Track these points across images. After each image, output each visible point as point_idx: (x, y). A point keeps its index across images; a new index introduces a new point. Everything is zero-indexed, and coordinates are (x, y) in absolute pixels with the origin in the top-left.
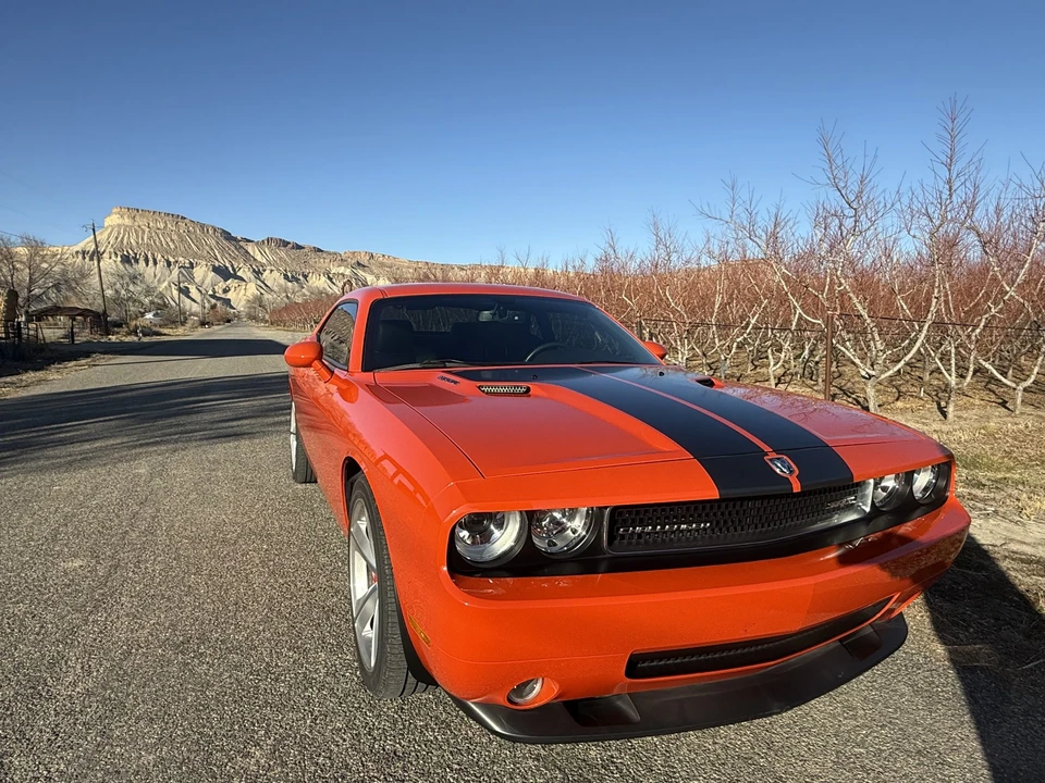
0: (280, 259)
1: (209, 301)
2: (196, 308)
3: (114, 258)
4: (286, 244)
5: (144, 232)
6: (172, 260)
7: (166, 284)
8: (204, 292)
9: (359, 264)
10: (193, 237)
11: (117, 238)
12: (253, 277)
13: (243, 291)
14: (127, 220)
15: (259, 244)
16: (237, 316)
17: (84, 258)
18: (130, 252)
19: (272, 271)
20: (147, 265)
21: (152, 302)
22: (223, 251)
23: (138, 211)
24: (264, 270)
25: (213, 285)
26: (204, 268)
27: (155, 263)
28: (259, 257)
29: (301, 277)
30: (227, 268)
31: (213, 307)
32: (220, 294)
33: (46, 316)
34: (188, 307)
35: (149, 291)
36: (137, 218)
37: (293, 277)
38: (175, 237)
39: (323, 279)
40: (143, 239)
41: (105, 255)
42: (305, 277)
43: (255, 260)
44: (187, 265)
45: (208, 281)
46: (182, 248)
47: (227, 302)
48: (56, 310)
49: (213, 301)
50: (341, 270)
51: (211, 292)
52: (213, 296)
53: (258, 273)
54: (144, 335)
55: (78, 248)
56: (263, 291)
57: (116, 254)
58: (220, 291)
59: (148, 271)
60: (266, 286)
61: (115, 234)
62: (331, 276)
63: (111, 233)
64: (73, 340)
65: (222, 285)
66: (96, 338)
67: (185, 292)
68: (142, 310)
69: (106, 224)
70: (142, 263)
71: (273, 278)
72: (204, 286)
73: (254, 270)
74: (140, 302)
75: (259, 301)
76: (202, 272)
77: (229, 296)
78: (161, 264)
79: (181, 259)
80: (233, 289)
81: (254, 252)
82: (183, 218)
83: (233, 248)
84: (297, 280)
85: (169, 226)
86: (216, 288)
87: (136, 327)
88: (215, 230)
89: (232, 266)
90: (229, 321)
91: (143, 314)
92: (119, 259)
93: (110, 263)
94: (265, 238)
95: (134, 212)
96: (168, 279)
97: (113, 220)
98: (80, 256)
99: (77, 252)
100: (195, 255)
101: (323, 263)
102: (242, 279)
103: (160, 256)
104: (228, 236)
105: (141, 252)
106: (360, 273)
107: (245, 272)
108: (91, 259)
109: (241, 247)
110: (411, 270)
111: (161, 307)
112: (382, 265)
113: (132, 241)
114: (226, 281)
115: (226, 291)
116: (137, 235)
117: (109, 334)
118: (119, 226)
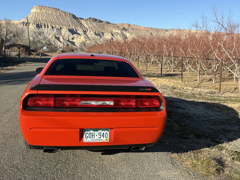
0: (94, 26)
1: (66, 43)
2: (61, 45)
3: (33, 25)
4: (96, 20)
5: (44, 15)
6: (54, 26)
7: (51, 35)
8: (65, 39)
9: (124, 29)
10: (62, 17)
11: (35, 17)
12: (83, 34)
13: (79, 39)
14: (39, 10)
15: (86, 20)
16: (77, 49)
17: (23, 25)
18: (39, 23)
19: (90, 31)
20: (45, 28)
21: (46, 43)
22: (72, 23)
23: (43, 7)
24: (87, 31)
25: (68, 36)
26: (65, 30)
27: (48, 27)
28: (85, 25)
29: (101, 34)
30: (74, 30)
31: (68, 45)
32: (71, 40)
33: (11, 47)
34: (58, 45)
35: (45, 38)
36: (42, 10)
37: (98, 34)
38: (55, 17)
39: (110, 35)
40: (44, 18)
41: (31, 24)
42: (103, 34)
43: (84, 26)
44: (59, 28)
45: (66, 35)
46: (58, 21)
47: (73, 43)
48: (14, 45)
49: (68, 42)
50: (117, 31)
51: (67, 39)
52: (68, 41)
53: (85, 32)
54: (42, 56)
55: (21, 21)
56: (86, 39)
57: (34, 23)
58: (71, 39)
59: (45, 30)
60: (88, 37)
61: (34, 16)
62: (113, 33)
63: (33, 15)
64: (20, 57)
65: (71, 36)
66: (27, 56)
67: (58, 39)
68: (42, 46)
69: (31, 13)
70: (43, 27)
71: (91, 34)
72: (65, 37)
73: (84, 31)
74: (42, 43)
75: (84, 44)
76: (65, 31)
77: (74, 41)
78: (50, 27)
79: (57, 26)
80: (75, 38)
81: (84, 23)
82: (58, 9)
83: (76, 22)
84: (100, 35)
85: (53, 13)
86: (69, 37)
87: (39, 53)
88: (70, 14)
89: (76, 29)
90: (73, 51)
91: (42, 48)
92: (35, 25)
93: (32, 27)
94: (88, 18)
95: (41, 7)
96: (52, 34)
97: (34, 10)
98: (22, 24)
99: (21, 23)
100: (62, 24)
101: (110, 28)
102: (79, 34)
103: (49, 24)
104: (74, 17)
105: (43, 23)
106: (125, 32)
107: (80, 31)
108: (26, 25)
109: (79, 21)
110: (145, 31)
111: (49, 44)
112: (133, 29)
113: (40, 19)
114: (73, 35)
115: (73, 39)
116: (42, 16)
117: (30, 55)
118: (36, 12)
